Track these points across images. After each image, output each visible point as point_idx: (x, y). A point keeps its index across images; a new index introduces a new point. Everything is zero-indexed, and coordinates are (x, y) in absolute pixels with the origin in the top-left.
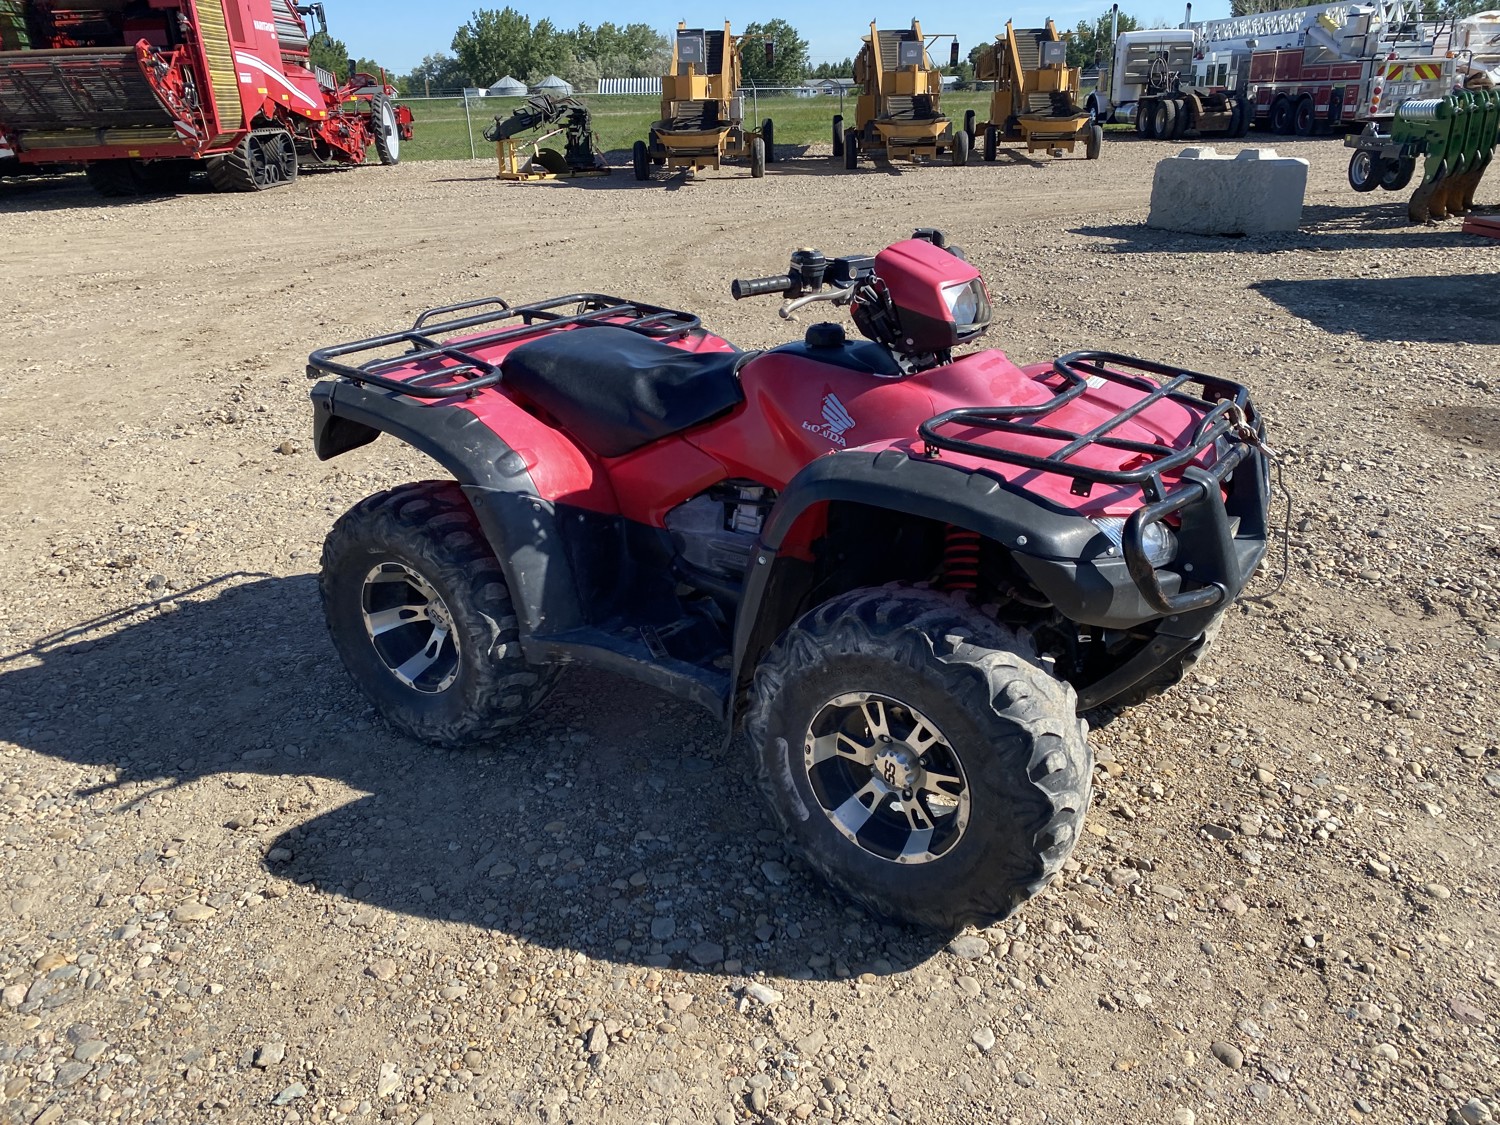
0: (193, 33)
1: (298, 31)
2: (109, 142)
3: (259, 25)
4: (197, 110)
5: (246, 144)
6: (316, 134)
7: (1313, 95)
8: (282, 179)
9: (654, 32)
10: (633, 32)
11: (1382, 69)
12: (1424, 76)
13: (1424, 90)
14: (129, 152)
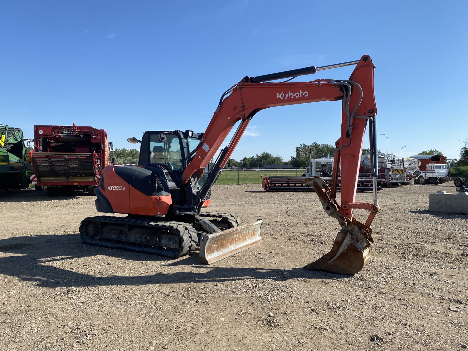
0: (104, 149)
2: (70, 180)
4: (101, 171)
11: (390, 171)
12: (399, 173)
13: (400, 176)
14: (74, 183)
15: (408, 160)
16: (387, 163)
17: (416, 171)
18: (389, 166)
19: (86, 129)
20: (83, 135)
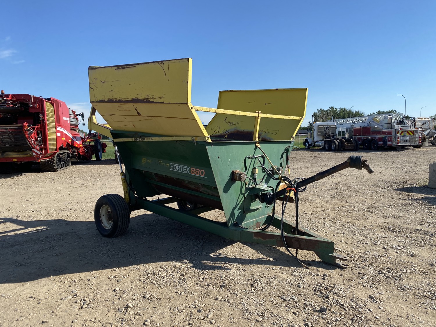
0: (44, 121)
1: (76, 120)
3: (65, 119)
4: (41, 145)
5: (56, 156)
6: (78, 152)
8: (66, 167)
11: (398, 132)
12: (409, 134)
13: (410, 138)
14: (13, 160)
15: (420, 119)
16: (396, 124)
17: (430, 132)
18: (397, 126)
19: (22, 98)
20: (20, 105)
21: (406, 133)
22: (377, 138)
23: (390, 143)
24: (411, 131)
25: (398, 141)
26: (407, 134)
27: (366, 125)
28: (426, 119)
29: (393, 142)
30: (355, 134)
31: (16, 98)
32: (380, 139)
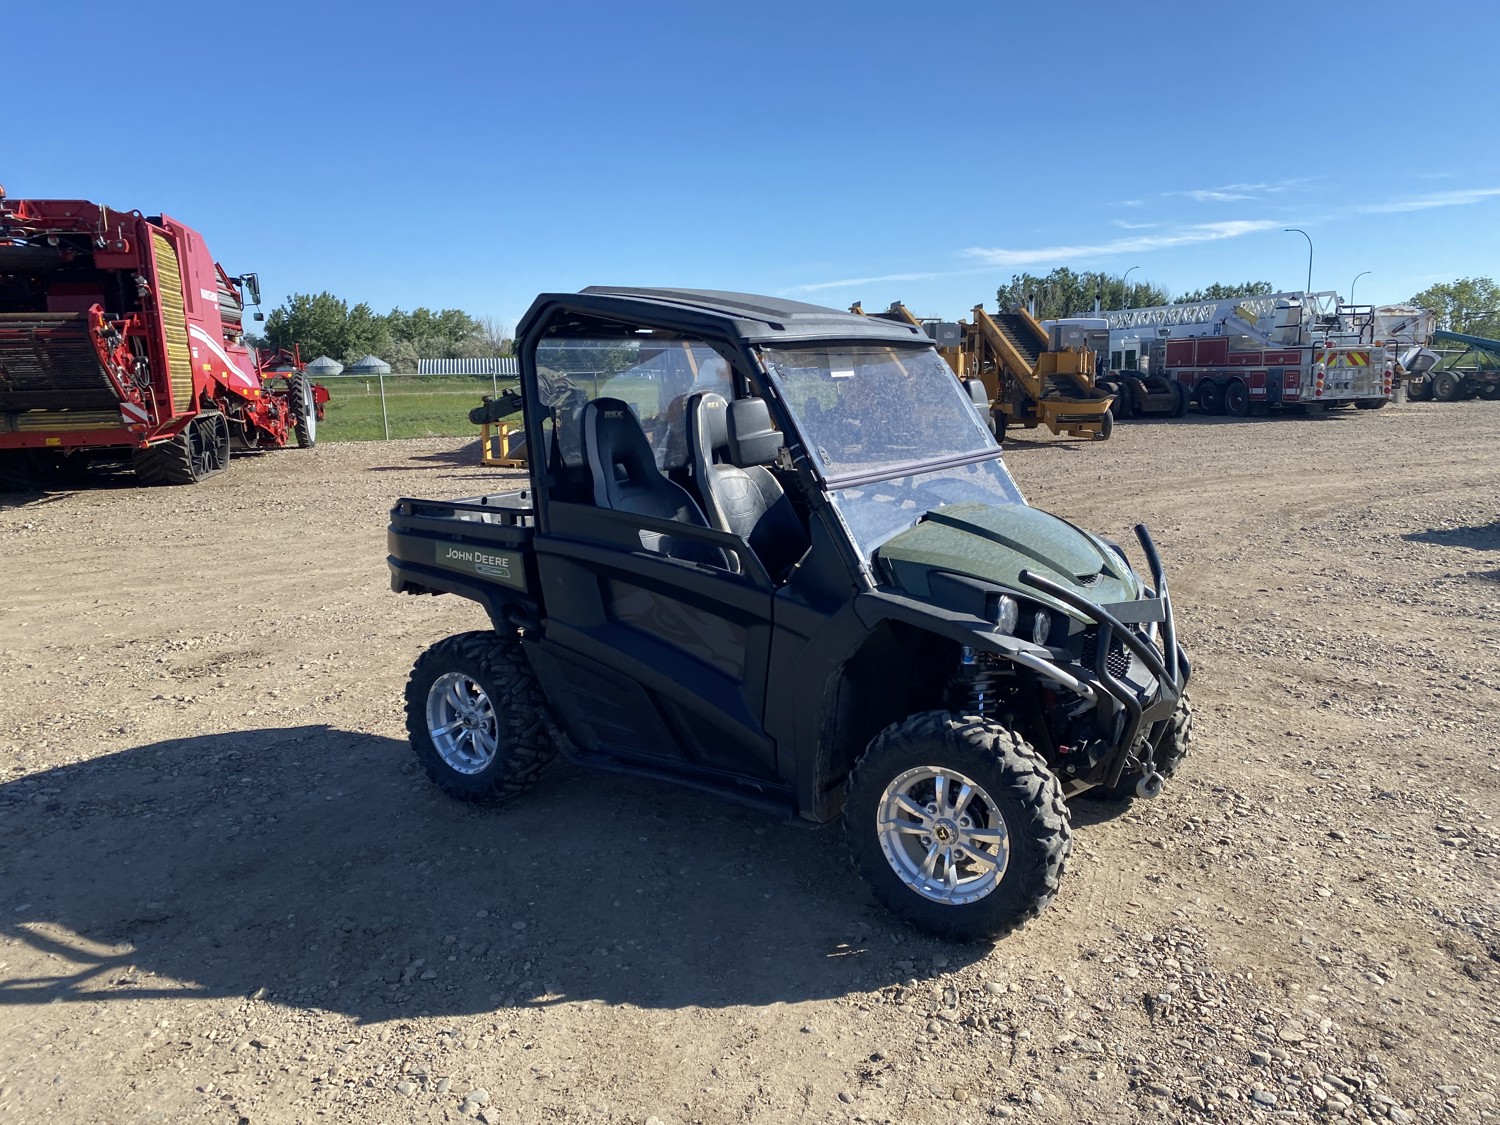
0: (152, 299)
1: (231, 302)
3: (206, 294)
4: (147, 389)
5: (187, 429)
6: (247, 416)
7: (1246, 379)
8: (216, 467)
9: (469, 317)
10: (447, 316)
11: (1320, 357)
12: (1355, 363)
13: (1356, 375)
14: (47, 440)
15: (1388, 314)
16: (1312, 328)
17: (1416, 355)
18: (1316, 335)
19: (68, 214)
20: (58, 240)
21: (1344, 357)
22: (1247, 375)
23: (1291, 391)
24: (1361, 354)
25: (1319, 384)
26: (1348, 363)
27: (1209, 330)
28: (1405, 314)
29: (1302, 390)
30: (1171, 363)
31: (43, 215)
32: (1257, 379)
